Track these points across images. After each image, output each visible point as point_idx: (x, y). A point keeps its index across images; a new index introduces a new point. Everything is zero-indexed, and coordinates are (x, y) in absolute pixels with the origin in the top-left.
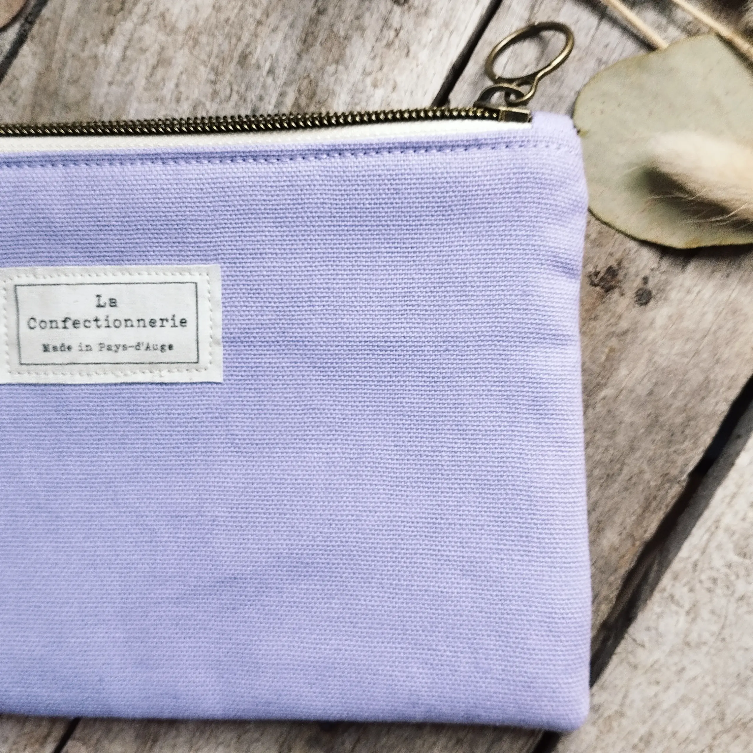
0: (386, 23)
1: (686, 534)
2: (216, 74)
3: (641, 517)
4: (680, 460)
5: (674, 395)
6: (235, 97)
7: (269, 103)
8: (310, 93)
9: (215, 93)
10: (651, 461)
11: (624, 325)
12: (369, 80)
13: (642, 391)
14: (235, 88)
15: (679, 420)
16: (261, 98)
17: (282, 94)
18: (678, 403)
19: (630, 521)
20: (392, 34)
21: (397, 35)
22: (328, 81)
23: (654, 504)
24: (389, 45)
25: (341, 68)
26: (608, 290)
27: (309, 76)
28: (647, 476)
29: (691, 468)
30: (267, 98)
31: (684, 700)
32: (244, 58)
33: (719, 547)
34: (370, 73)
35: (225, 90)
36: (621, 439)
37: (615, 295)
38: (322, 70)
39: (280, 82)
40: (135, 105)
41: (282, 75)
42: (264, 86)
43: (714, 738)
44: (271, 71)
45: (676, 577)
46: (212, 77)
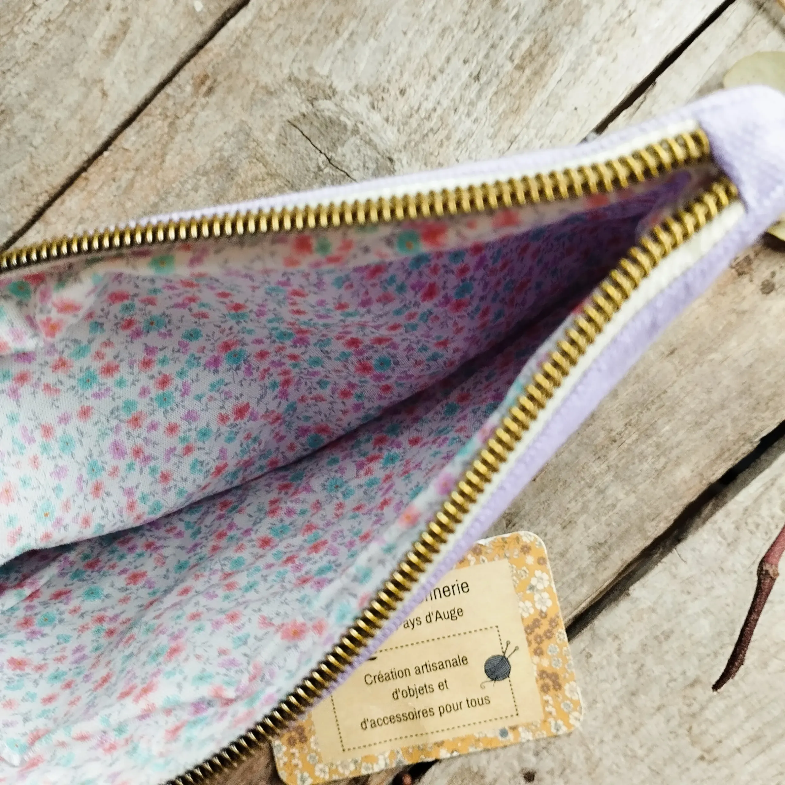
1: (745, 484)
2: (470, 7)
3: (713, 462)
4: (758, 425)
5: (769, 373)
6: (480, 31)
7: (507, 43)
8: (544, 44)
9: (464, 23)
10: (734, 420)
11: (745, 306)
12: (595, 47)
13: (744, 363)
14: (482, 23)
15: (767, 393)
16: (501, 38)
17: (520, 40)
18: (771, 379)
19: (703, 463)
20: (625, 14)
21: (630, 16)
22: (561, 38)
23: (727, 455)
24: (620, 22)
25: (575, 30)
26: (740, 274)
27: (547, 29)
28: (728, 431)
29: (764, 434)
30: (506, 39)
31: (706, 612)
33: (769, 501)
34: (598, 42)
35: (473, 22)
36: (716, 397)
37: (745, 279)
38: (559, 28)
39: (521, 28)
40: (394, 14)
41: (524, 23)
42: (507, 29)
43: (721, 648)
44: (516, 17)
45: (728, 515)
46: (466, 8)
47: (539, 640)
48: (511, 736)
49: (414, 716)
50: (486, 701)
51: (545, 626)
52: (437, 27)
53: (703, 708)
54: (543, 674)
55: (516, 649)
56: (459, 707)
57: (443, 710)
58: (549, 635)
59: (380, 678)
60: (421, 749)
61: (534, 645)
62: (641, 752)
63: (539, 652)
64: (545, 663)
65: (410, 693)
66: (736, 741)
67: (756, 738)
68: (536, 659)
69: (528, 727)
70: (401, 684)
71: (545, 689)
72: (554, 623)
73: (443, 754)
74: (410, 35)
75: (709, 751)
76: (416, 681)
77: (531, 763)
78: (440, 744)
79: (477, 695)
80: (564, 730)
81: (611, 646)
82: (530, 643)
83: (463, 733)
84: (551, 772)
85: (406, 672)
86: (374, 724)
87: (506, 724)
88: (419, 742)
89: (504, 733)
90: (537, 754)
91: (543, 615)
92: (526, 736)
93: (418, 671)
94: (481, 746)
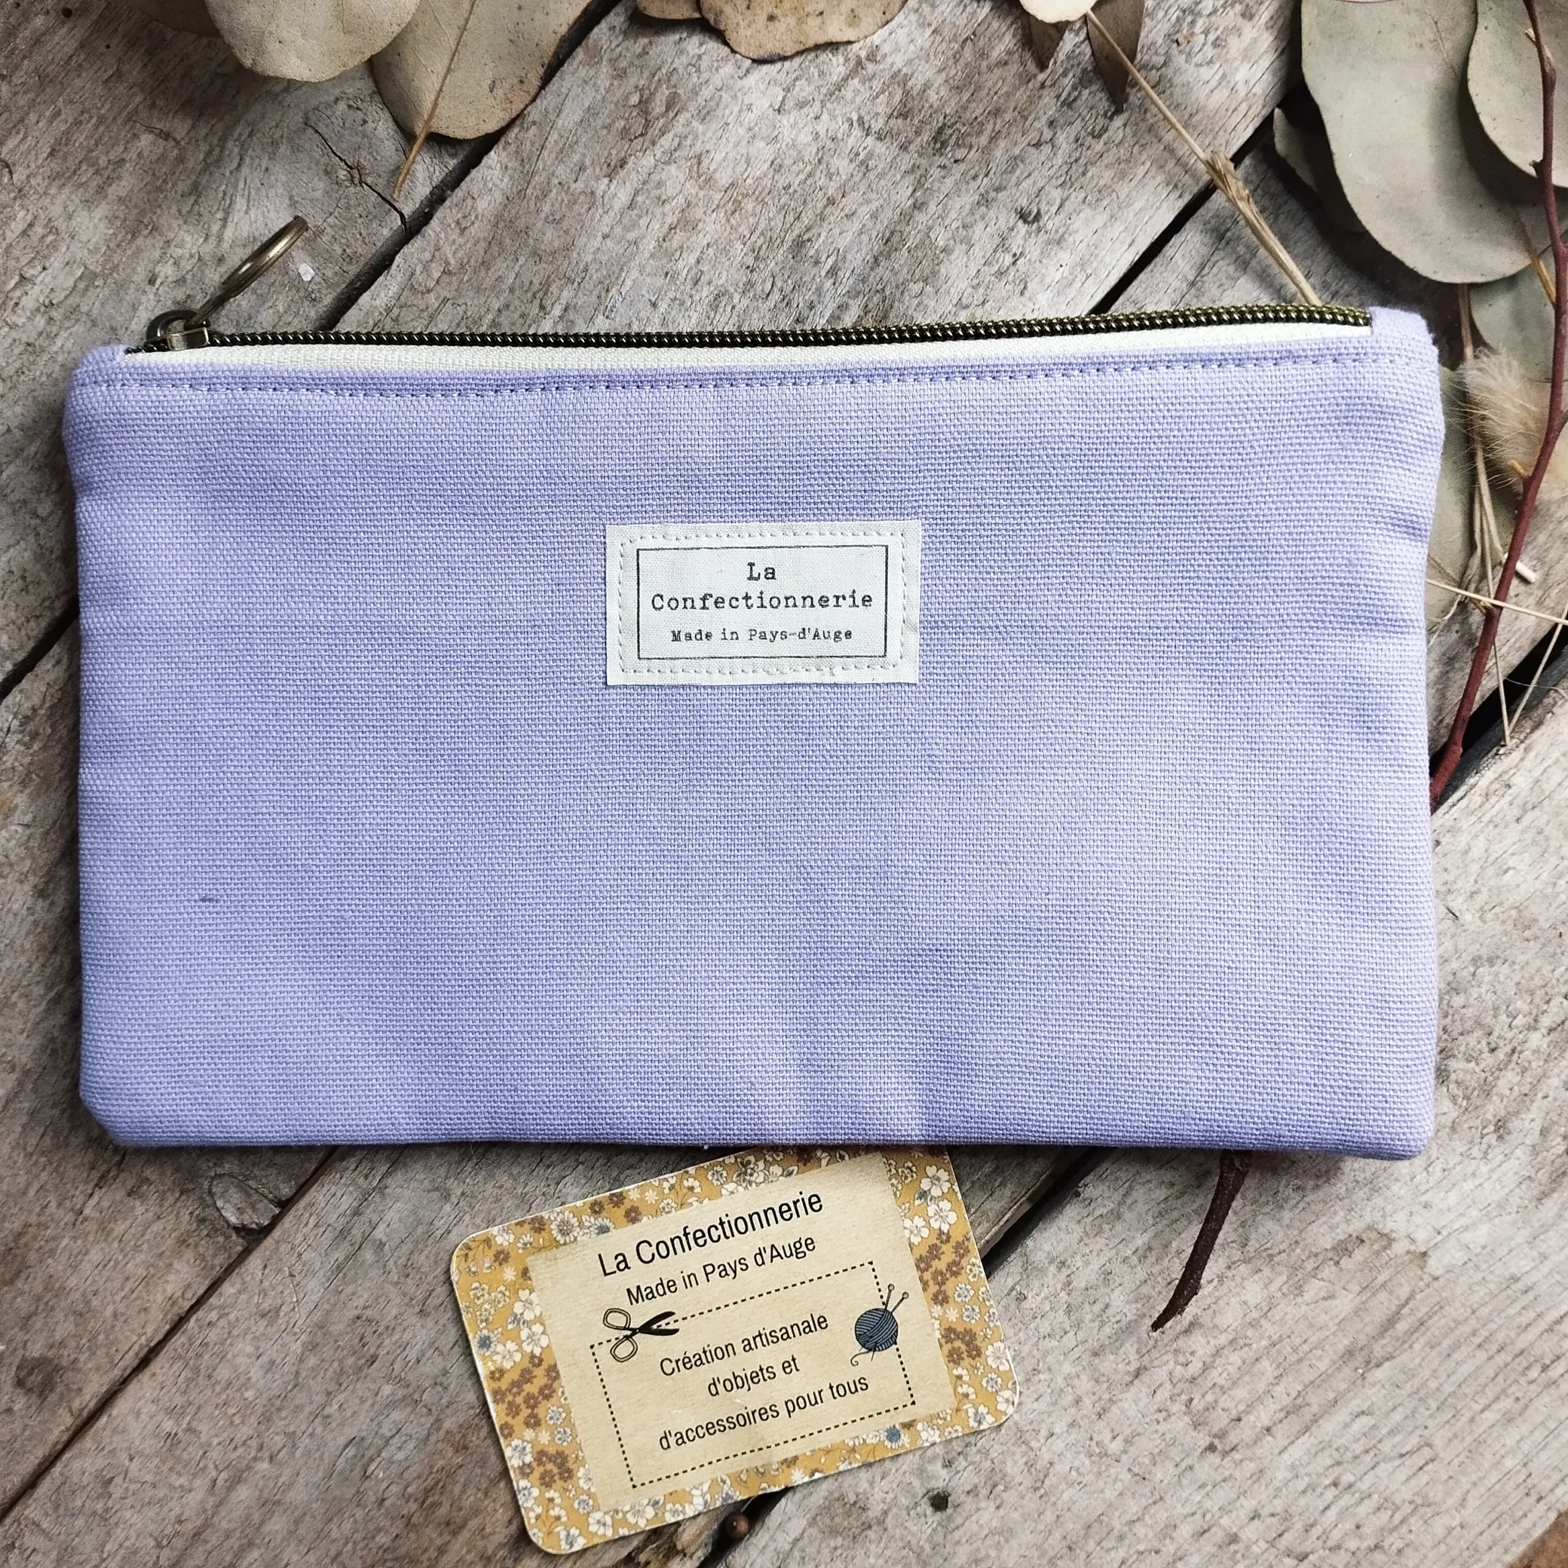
0: (1003, 243)
2: (756, 259)
6: (776, 296)
7: (822, 316)
8: (881, 314)
9: (750, 284)
14: (779, 284)
16: (811, 307)
17: (842, 307)
20: (1009, 259)
21: (1014, 263)
24: (1001, 274)
25: (929, 289)
27: (883, 290)
30: (819, 308)
32: (799, 244)
34: (967, 307)
35: (764, 281)
38: (902, 287)
39: (842, 290)
40: (634, 274)
41: (847, 281)
42: (819, 291)
43: (1229, 1268)
44: (833, 272)
46: (750, 261)
47: (941, 1278)
48: (905, 1439)
49: (745, 1419)
50: (862, 1384)
51: (948, 1255)
52: (705, 293)
53: (1206, 1368)
54: (949, 1334)
55: (905, 1296)
56: (817, 1399)
57: (793, 1406)
58: (955, 1269)
59: (686, 1362)
60: (760, 1473)
61: (933, 1288)
62: (1115, 1447)
63: (940, 1299)
64: (952, 1315)
65: (736, 1382)
66: (1264, 1415)
67: (1293, 1410)
68: (937, 1310)
69: (932, 1421)
70: (722, 1369)
71: (954, 1358)
72: (961, 1250)
73: (798, 1477)
74: (663, 306)
75: (1222, 1435)
76: (744, 1363)
77: (940, 1479)
78: (791, 1462)
79: (848, 1376)
80: (989, 1421)
81: (1053, 1279)
82: (925, 1285)
83: (827, 1440)
84: (972, 1492)
85: (727, 1350)
86: (681, 1440)
87: (897, 1420)
88: (757, 1460)
89: (893, 1435)
90: (948, 1464)
91: (944, 1237)
92: (929, 1435)
93: (748, 1346)
94: (858, 1459)
